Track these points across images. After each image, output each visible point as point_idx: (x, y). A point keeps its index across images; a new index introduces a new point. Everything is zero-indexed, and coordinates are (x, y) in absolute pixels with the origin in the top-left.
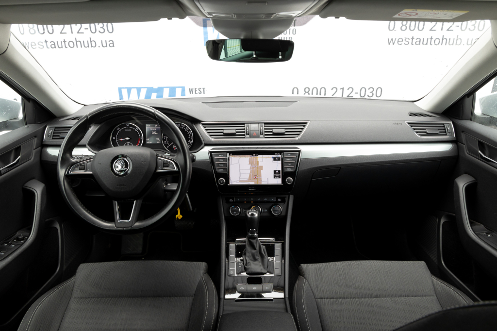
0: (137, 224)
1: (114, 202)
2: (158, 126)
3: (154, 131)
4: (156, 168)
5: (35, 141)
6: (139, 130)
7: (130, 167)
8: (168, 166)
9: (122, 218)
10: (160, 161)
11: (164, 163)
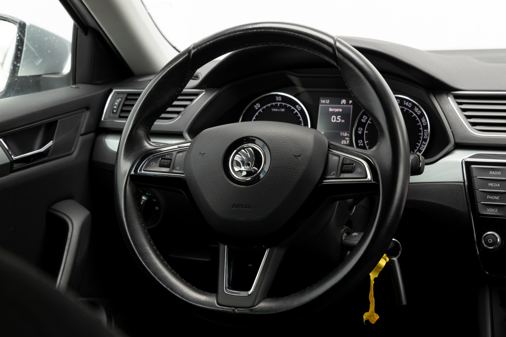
0: (262, 305)
1: (221, 246)
2: (347, 103)
3: (337, 114)
4: (324, 176)
5: (86, 118)
6: (302, 111)
7: (266, 166)
8: (351, 172)
9: (233, 285)
10: (336, 158)
11: (343, 164)
